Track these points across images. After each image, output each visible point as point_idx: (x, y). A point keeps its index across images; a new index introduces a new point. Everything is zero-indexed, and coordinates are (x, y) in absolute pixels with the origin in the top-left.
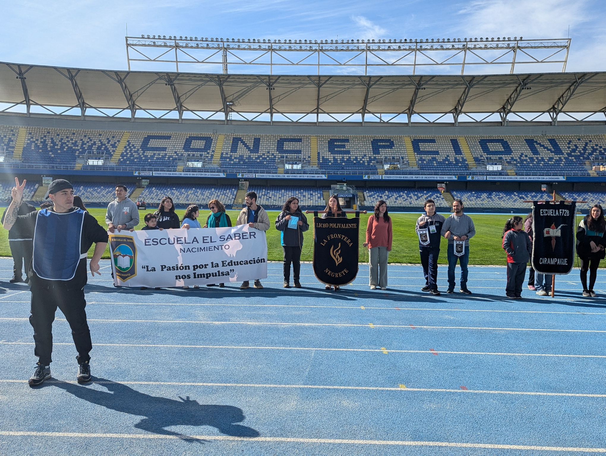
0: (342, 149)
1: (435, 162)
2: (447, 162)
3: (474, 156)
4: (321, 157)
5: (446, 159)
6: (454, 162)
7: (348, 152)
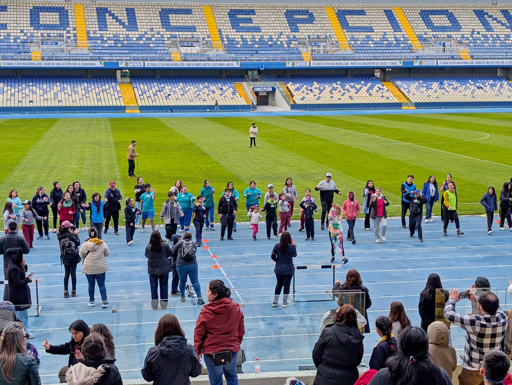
0: (250, 25)
1: (371, 42)
2: (386, 42)
3: (417, 33)
4: (224, 36)
5: (384, 38)
6: (395, 42)
7: (258, 29)
